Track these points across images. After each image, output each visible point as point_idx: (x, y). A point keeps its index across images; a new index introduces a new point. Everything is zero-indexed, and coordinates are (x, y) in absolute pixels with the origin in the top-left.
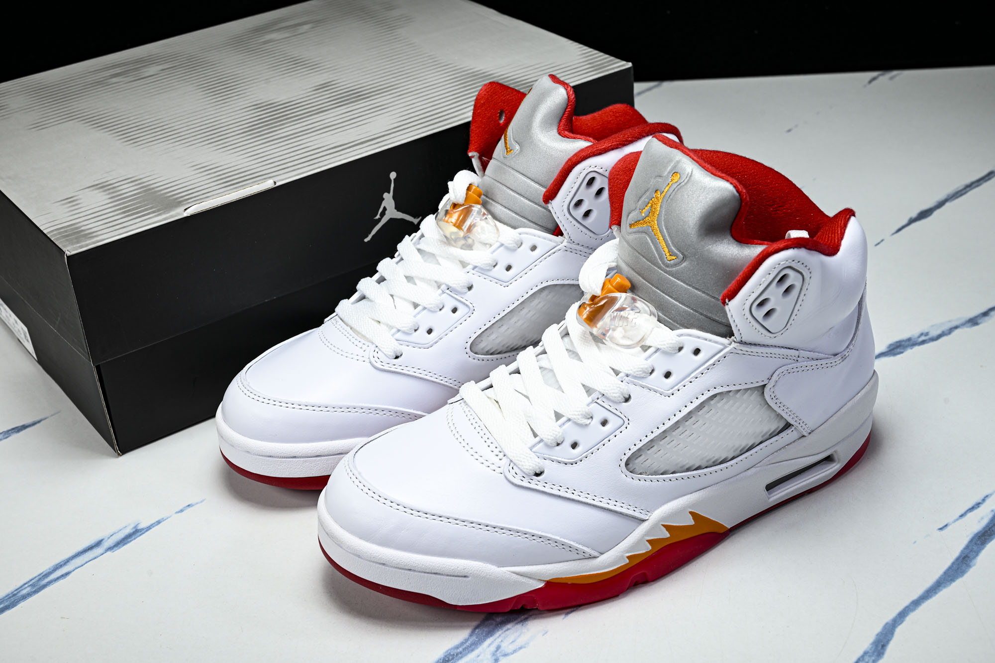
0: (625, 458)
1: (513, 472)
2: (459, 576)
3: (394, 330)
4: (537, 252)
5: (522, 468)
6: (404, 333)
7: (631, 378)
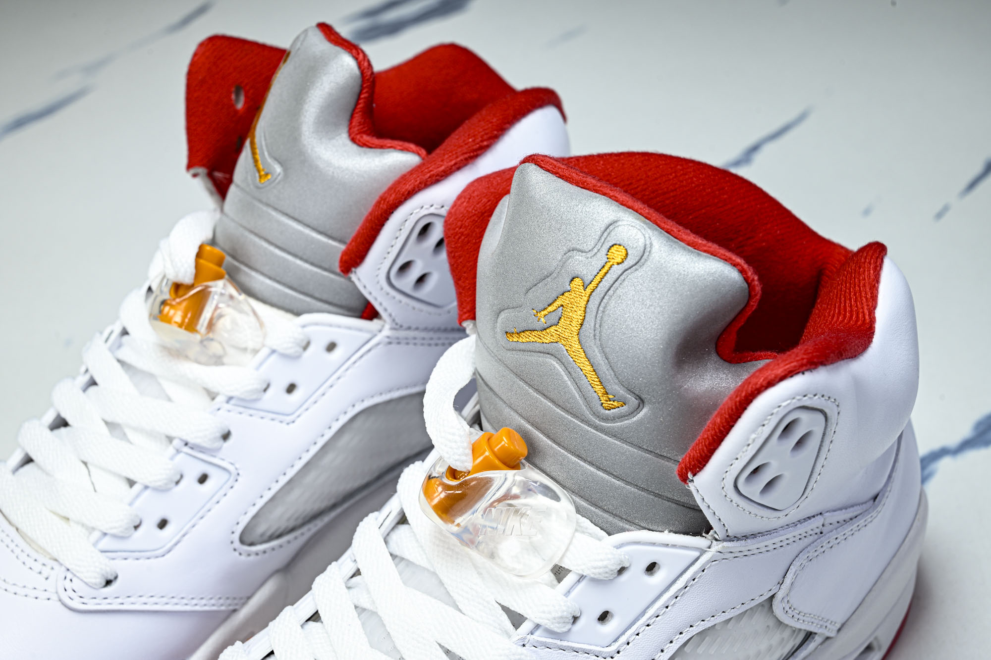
3: (96, 535)
4: (337, 353)
6: (115, 536)
7: (538, 636)
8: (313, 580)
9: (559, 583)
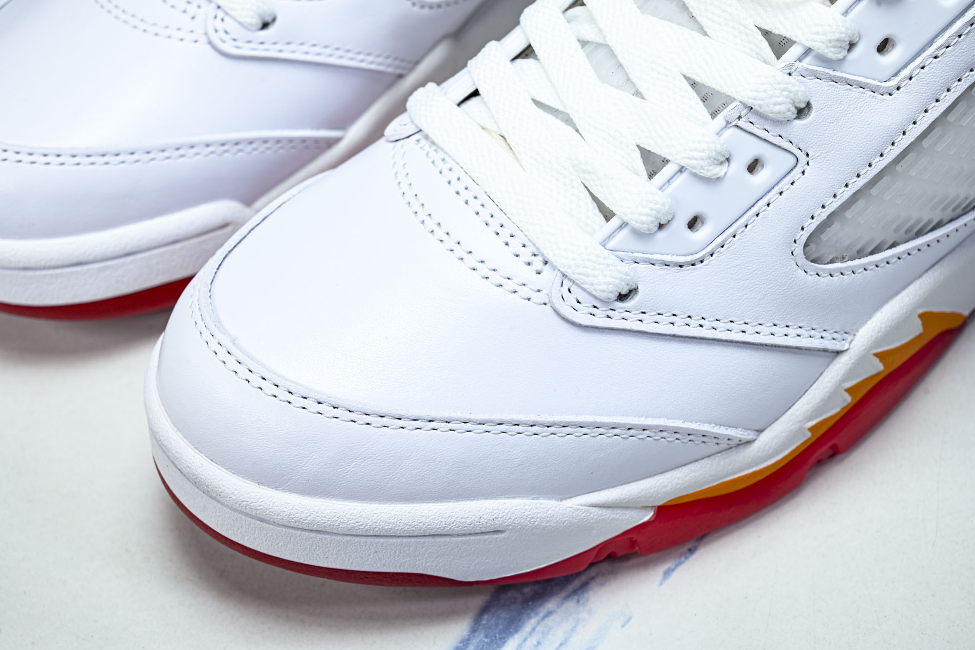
0: (803, 236)
1: (571, 299)
2: (482, 533)
5: (591, 289)
7: (808, 63)
8: (521, 12)
9: (833, 4)
